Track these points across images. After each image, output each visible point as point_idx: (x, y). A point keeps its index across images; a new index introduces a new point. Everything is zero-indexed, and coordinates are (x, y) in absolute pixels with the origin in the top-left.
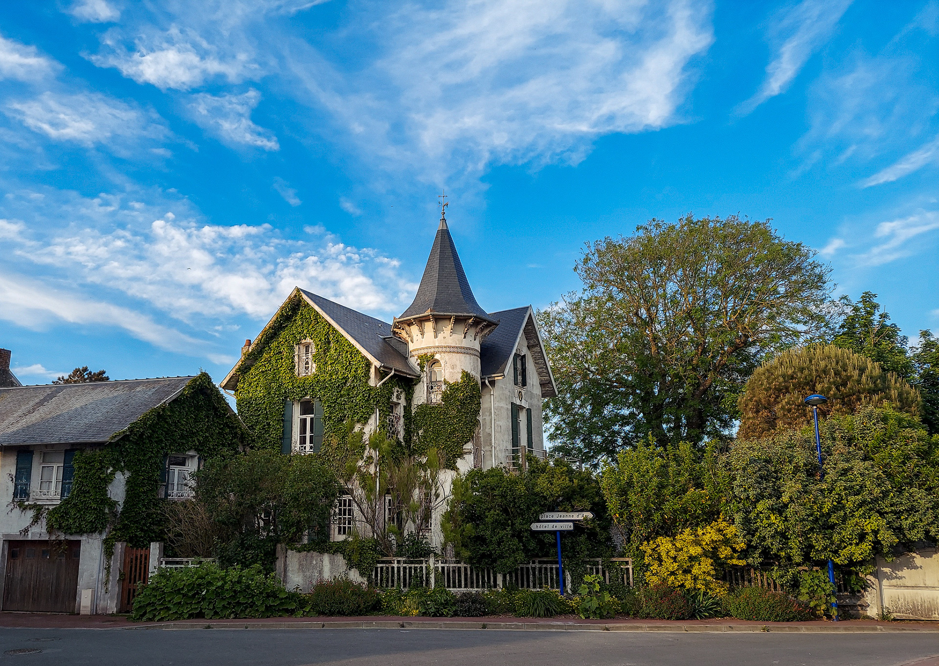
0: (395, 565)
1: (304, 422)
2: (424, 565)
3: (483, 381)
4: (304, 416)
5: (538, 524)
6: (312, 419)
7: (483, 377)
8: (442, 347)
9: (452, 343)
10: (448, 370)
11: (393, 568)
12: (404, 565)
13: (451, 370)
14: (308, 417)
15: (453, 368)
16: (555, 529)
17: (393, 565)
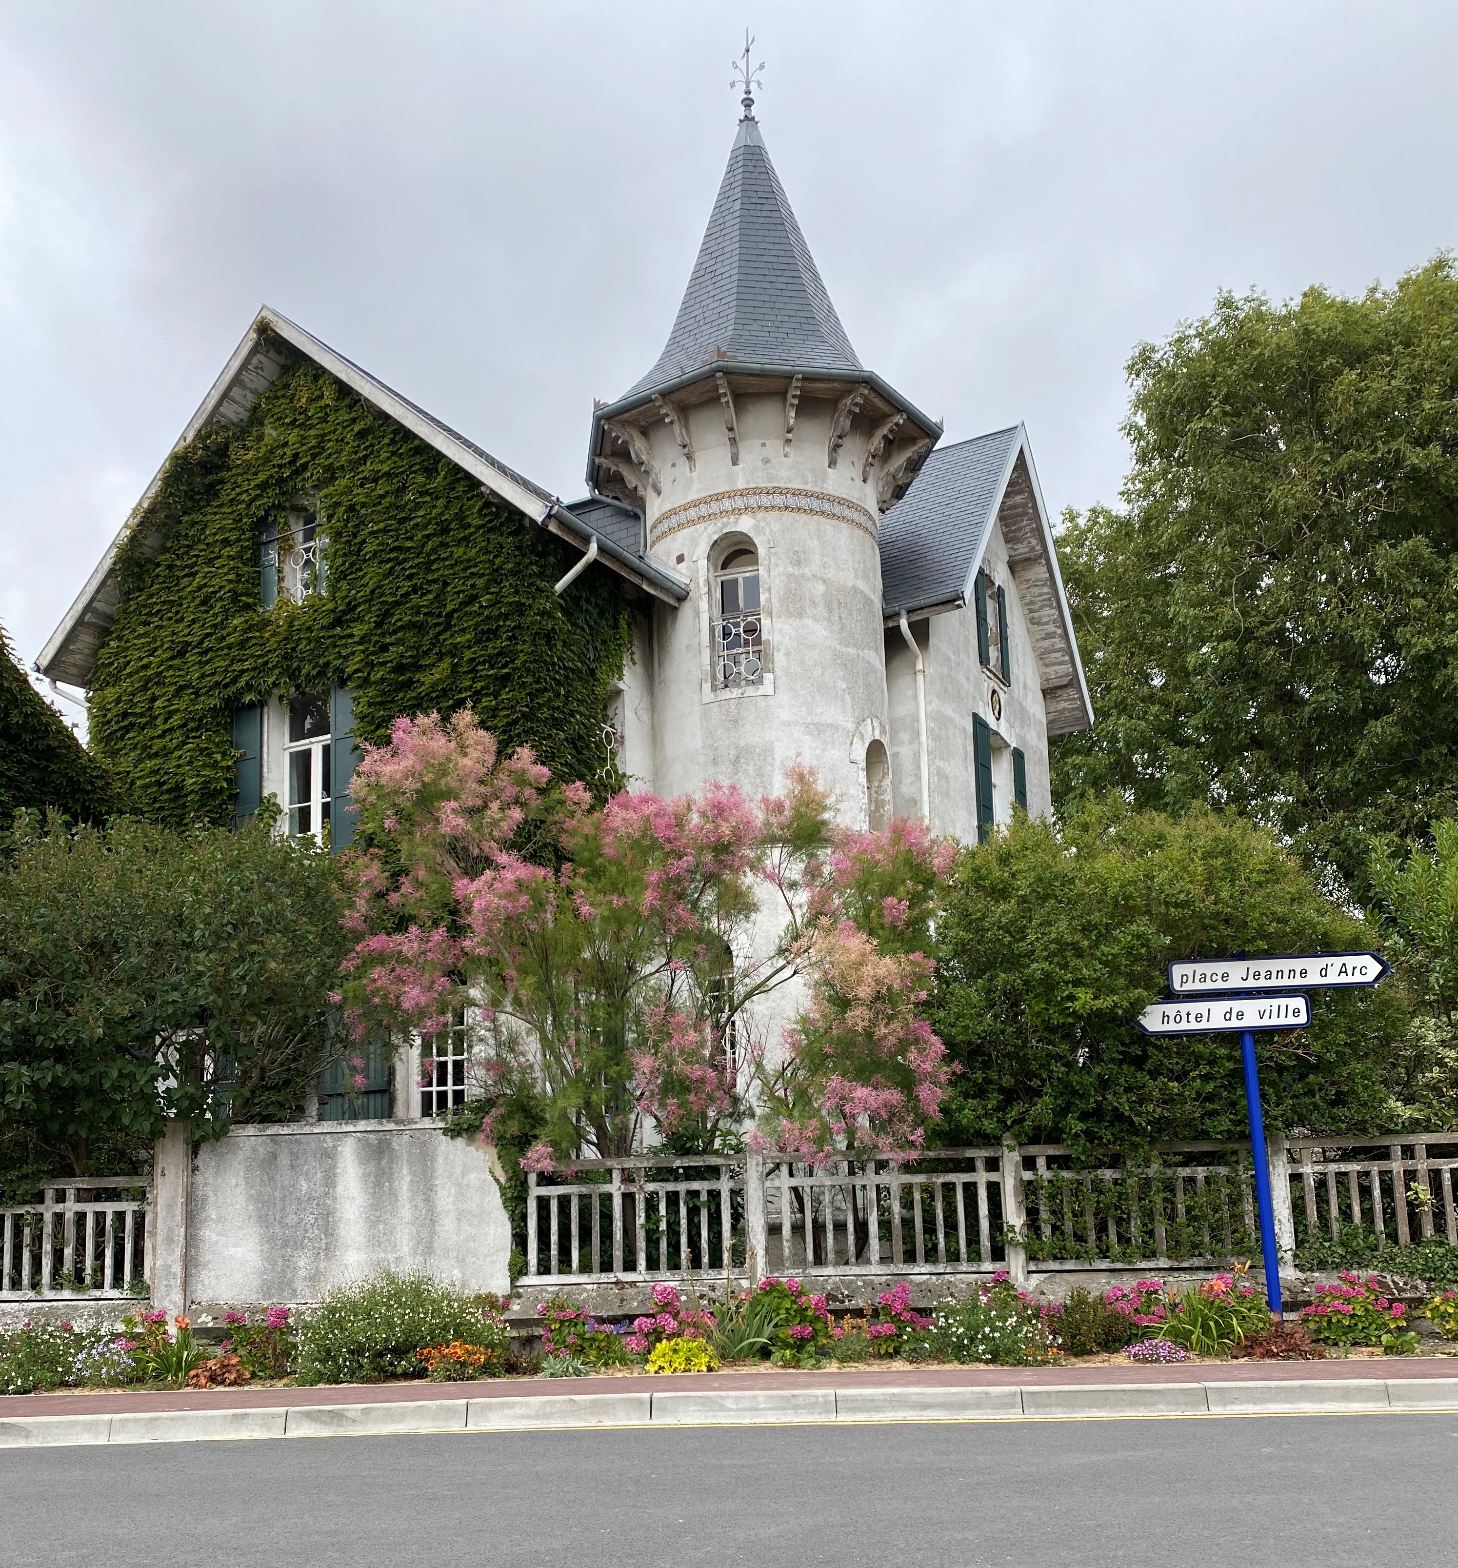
0: (615, 1188)
1: (302, 762)
2: (724, 1186)
3: (891, 624)
4: (302, 745)
5: (1171, 1009)
6: (326, 750)
7: (889, 611)
8: (756, 492)
9: (790, 480)
10: (781, 569)
11: (607, 1198)
12: (651, 1187)
13: (790, 570)
14: (316, 746)
15: (798, 563)
16: (1234, 1023)
17: (606, 1188)
